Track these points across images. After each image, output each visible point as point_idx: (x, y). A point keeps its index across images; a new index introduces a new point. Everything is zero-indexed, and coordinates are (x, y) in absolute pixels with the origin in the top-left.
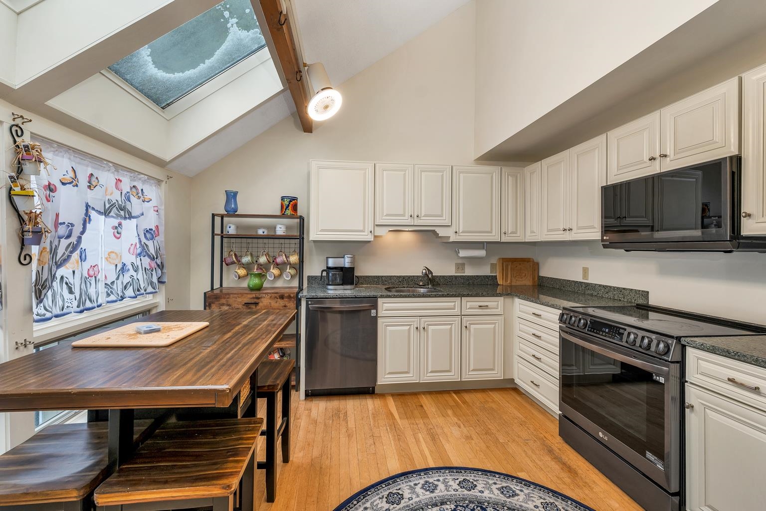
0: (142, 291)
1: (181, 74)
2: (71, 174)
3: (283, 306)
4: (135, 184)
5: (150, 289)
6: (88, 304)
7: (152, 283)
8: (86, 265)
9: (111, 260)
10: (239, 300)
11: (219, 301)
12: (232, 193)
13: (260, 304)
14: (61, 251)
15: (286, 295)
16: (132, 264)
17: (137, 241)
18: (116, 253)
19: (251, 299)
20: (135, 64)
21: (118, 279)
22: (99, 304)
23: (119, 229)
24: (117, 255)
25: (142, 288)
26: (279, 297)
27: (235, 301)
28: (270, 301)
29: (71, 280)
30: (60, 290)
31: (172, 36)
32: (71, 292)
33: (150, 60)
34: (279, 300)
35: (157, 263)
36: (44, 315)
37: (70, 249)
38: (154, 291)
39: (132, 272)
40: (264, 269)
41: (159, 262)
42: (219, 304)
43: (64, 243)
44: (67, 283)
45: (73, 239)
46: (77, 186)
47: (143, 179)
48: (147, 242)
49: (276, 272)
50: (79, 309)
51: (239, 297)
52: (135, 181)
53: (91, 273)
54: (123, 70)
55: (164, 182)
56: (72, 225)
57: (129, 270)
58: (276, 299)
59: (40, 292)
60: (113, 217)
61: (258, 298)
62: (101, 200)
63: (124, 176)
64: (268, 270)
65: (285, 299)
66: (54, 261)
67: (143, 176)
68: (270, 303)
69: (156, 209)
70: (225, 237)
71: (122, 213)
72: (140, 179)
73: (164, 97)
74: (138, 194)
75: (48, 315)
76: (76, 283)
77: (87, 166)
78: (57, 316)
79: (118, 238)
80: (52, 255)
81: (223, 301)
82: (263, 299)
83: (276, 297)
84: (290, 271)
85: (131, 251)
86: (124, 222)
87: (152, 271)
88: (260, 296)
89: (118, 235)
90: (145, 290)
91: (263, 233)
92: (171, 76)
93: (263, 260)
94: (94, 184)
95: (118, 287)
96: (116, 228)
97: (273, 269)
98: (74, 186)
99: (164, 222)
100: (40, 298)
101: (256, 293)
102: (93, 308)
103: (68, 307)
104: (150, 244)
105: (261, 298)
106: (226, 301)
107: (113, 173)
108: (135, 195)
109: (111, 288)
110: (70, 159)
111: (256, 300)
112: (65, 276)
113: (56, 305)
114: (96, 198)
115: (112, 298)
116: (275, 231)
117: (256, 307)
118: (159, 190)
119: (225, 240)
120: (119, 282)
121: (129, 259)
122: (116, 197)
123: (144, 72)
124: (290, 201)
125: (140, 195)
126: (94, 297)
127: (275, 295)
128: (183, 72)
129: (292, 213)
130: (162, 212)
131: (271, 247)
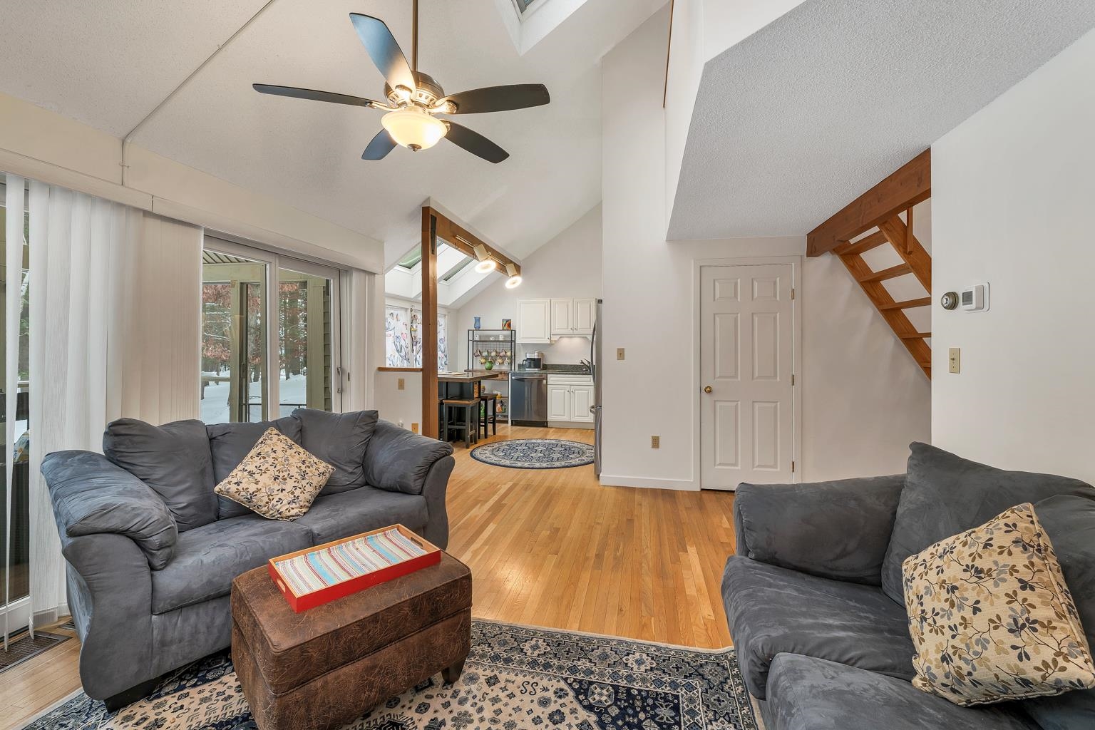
12: (478, 318)
40: (494, 359)
49: (500, 361)
70: (474, 342)
91: (493, 339)
93: (493, 354)
97: (498, 359)
99: (447, 335)
104: (442, 345)
116: (498, 338)
118: (445, 320)
124: (507, 322)
129: (507, 328)
131: (499, 347)
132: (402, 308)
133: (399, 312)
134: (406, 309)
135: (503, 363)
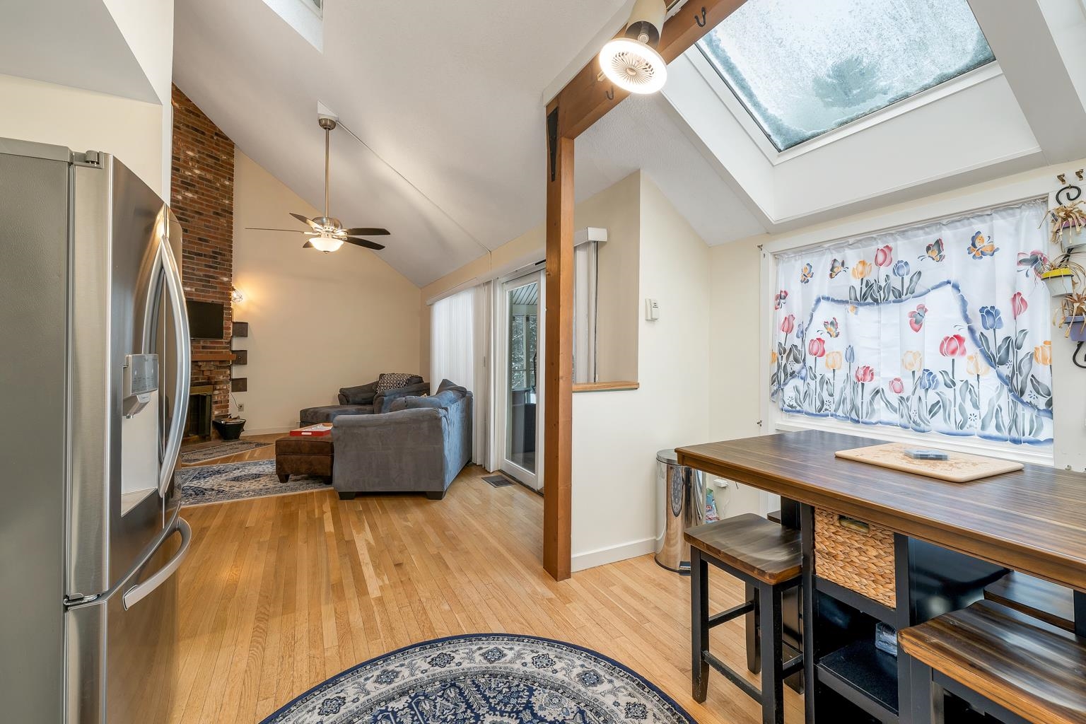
133: (988, 224)
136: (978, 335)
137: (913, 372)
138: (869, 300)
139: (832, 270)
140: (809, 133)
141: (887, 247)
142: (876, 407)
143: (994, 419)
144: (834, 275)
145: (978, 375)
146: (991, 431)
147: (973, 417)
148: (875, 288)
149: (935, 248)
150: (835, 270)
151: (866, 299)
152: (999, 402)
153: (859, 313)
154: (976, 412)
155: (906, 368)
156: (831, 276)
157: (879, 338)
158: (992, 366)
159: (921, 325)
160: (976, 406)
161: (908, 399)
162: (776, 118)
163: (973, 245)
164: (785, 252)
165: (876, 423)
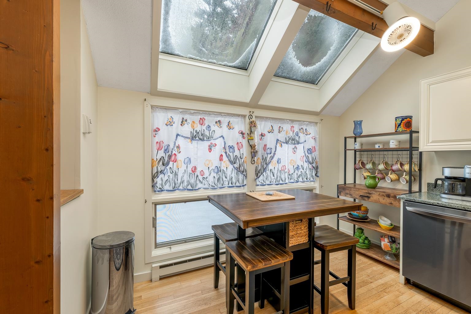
0: (309, 180)
1: (319, 63)
2: (271, 128)
3: (389, 203)
4: (302, 127)
5: (312, 179)
6: (281, 182)
7: (312, 176)
8: (281, 165)
9: (291, 163)
10: (357, 193)
11: (345, 191)
12: (358, 122)
13: (371, 198)
14: (268, 159)
15: (392, 195)
16: (302, 166)
17: (304, 154)
18: (293, 160)
19: (365, 193)
20: (295, 70)
21: (294, 172)
22: (286, 182)
23: (295, 150)
24: (294, 161)
25: (308, 178)
26: (386, 195)
27: (355, 193)
28: (379, 197)
29: (274, 171)
30: (270, 175)
31: (306, 48)
32: (274, 176)
33: (301, 65)
34: (386, 198)
35: (313, 166)
36: (263, 183)
37: (271, 158)
38: (313, 180)
39: (301, 170)
40: (384, 174)
41: (314, 165)
42: (345, 193)
43: (269, 156)
44: (272, 172)
45: (272, 154)
46: (273, 132)
47: (306, 124)
48: (308, 155)
49: (393, 176)
50: (276, 183)
51: (357, 191)
52: (302, 125)
53: (283, 169)
54: (291, 76)
55: (319, 123)
56: (271, 149)
57: (300, 168)
58: (383, 196)
59: (258, 174)
60: (290, 144)
61: (370, 194)
62: (284, 137)
63: (295, 124)
64: (387, 174)
65: (391, 198)
66: (265, 163)
67: (306, 122)
68: (379, 198)
69: (314, 138)
70: (357, 151)
71: (293, 142)
72: (305, 124)
73: (315, 78)
74: (303, 131)
75: (264, 184)
76: (275, 172)
77: (278, 123)
78: (268, 185)
79: (295, 154)
80: (263, 161)
81: (347, 191)
82: (373, 195)
83: (383, 195)
84: (406, 177)
85: (301, 160)
86: (297, 146)
87: (313, 170)
88: (371, 193)
89: (294, 152)
90: (310, 180)
91: (379, 147)
92: (314, 66)
93: (381, 167)
94: (281, 130)
95: (295, 176)
96: (294, 148)
97: (391, 174)
98: (272, 133)
99: (318, 144)
100: (258, 176)
101: (368, 190)
102: (283, 184)
103: (272, 182)
104: (310, 156)
105: (372, 194)
106: (349, 192)
107: (290, 124)
108: (302, 132)
109: (292, 176)
110: (271, 122)
111: (368, 195)
112: (272, 169)
113: (268, 180)
114: (282, 137)
115: (292, 181)
116: (389, 145)
117: (368, 199)
118: (316, 128)
119: (357, 153)
120: (295, 174)
121: (300, 163)
122: (291, 134)
123: (301, 72)
124: (402, 120)
125: (304, 132)
126: (283, 179)
127: (383, 193)
128: (320, 61)
129: (404, 129)
130: (317, 139)
131: (390, 158)
132: (238, 115)
133: (233, 120)
134: (244, 116)
135: (398, 180)
136: (227, 154)
137: (209, 168)
138: (197, 138)
139: (182, 122)
140: (177, 52)
141: (203, 118)
142: (197, 183)
143: (230, 181)
144: (183, 125)
145: (227, 168)
146: (230, 185)
147: (225, 181)
148: (200, 134)
149: (218, 123)
150: (183, 122)
151: (196, 138)
152: (232, 176)
153: (193, 143)
154: (226, 179)
155: (206, 166)
156: (181, 125)
157: (197, 154)
158: (232, 164)
159: (211, 150)
160: (226, 178)
161: (207, 178)
162: (170, 34)
163: (228, 125)
164: (157, 107)
165: (198, 189)
